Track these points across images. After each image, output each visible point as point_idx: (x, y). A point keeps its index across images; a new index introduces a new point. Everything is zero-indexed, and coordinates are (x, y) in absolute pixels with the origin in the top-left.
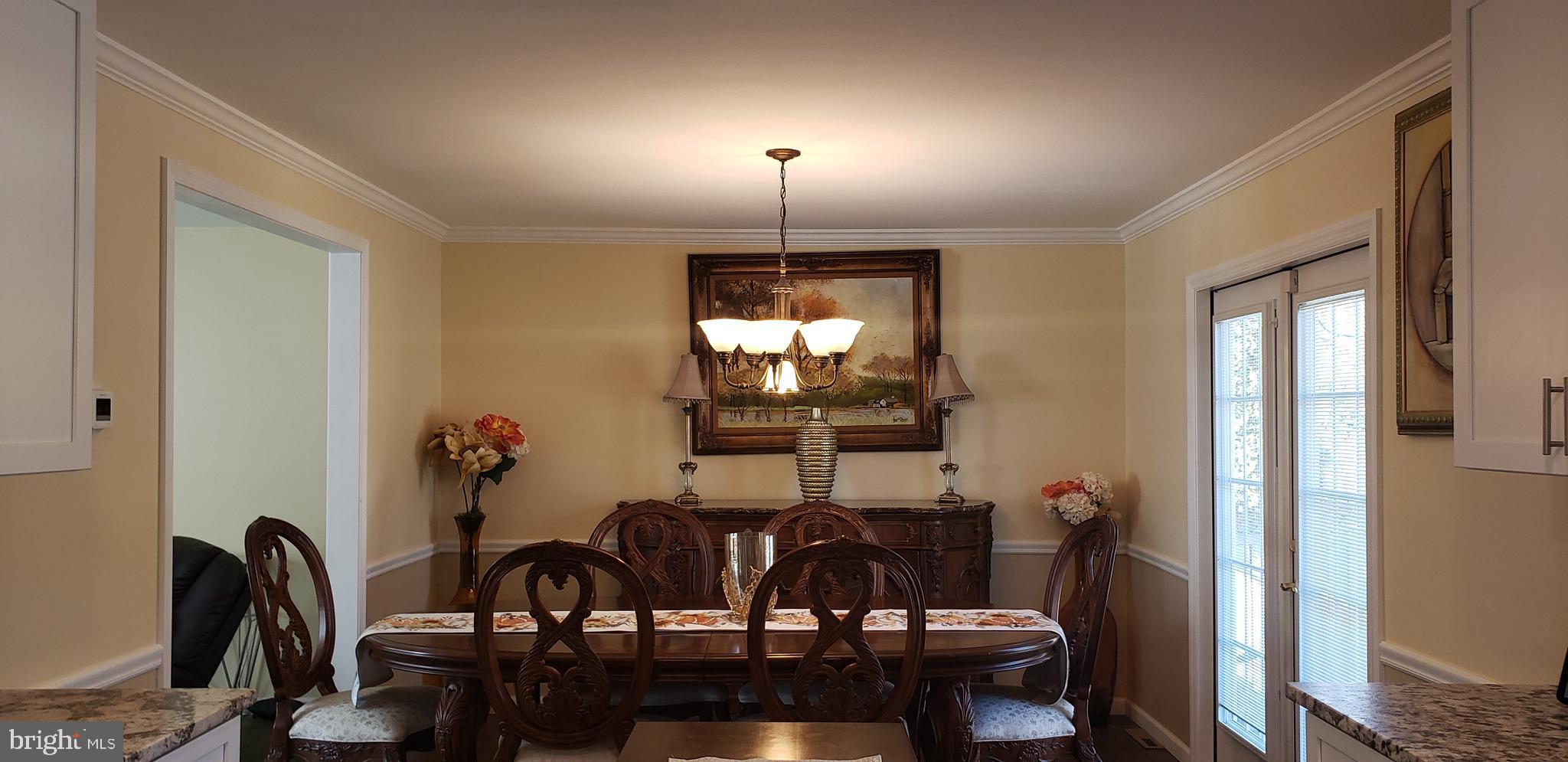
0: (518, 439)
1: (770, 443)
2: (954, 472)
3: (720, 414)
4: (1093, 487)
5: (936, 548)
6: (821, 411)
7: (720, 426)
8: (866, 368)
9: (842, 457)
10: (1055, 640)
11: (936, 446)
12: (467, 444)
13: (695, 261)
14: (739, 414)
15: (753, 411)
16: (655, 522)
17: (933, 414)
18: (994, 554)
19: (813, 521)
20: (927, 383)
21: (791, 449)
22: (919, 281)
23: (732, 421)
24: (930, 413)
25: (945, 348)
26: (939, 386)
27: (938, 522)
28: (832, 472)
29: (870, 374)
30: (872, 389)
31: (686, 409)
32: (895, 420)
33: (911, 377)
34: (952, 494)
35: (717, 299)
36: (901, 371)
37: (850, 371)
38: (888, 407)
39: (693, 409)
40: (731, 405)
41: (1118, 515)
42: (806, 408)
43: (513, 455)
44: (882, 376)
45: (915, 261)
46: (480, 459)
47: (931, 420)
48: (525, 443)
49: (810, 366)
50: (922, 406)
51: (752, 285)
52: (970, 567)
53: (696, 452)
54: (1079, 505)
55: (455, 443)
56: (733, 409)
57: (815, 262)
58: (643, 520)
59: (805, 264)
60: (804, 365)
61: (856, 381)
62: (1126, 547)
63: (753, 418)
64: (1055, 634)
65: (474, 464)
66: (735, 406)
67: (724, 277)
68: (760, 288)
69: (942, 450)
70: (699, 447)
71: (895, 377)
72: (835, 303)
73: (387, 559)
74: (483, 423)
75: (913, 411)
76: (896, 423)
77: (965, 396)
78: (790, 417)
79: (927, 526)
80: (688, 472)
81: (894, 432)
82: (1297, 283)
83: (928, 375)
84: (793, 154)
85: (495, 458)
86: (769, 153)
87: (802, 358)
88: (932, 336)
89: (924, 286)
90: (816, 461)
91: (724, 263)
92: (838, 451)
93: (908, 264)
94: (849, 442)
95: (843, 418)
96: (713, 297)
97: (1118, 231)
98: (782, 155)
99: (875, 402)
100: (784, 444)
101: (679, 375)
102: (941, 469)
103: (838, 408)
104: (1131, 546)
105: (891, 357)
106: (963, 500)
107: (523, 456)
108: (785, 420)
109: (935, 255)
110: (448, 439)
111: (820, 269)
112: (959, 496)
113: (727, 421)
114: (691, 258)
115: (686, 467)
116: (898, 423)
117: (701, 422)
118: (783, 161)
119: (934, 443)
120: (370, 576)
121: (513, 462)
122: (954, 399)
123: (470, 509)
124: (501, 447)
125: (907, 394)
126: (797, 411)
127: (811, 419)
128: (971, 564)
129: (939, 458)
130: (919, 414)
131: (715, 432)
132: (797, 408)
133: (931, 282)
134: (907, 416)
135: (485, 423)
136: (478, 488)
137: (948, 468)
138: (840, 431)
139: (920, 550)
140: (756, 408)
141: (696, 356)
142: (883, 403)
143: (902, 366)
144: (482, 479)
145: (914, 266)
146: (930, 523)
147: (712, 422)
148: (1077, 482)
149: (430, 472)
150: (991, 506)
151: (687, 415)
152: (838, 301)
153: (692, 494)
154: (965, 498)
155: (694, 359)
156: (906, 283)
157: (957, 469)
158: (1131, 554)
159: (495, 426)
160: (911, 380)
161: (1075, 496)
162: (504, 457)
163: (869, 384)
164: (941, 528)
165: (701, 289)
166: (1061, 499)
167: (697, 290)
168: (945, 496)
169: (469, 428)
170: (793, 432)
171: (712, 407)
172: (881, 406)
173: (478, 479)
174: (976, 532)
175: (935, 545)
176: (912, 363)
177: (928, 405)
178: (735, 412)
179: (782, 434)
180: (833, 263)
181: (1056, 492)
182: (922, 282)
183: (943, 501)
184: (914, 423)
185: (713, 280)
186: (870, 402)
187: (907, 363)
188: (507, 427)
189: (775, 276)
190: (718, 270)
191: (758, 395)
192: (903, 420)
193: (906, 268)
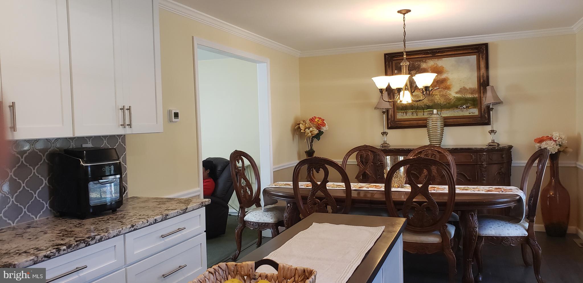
0: (324, 125)
1: (417, 124)
2: (495, 133)
3: (397, 113)
4: (558, 138)
5: (483, 164)
6: (437, 110)
7: (398, 118)
8: (457, 93)
9: (445, 128)
11: (488, 123)
12: (307, 127)
13: (387, 56)
14: (405, 113)
15: (410, 112)
16: (367, 153)
18: (513, 166)
19: (428, 153)
20: (483, 98)
21: (425, 126)
22: (479, 56)
23: (402, 116)
24: (485, 110)
25: (491, 84)
27: (485, 153)
28: (442, 135)
29: (459, 95)
30: (460, 101)
31: (384, 112)
32: (470, 113)
33: (476, 96)
34: (494, 142)
35: (396, 70)
36: (472, 93)
37: (450, 94)
38: (466, 108)
39: (387, 112)
40: (402, 110)
41: (572, 150)
42: (432, 110)
43: (322, 130)
44: (464, 96)
45: (477, 49)
46: (311, 132)
47: (485, 113)
48: (326, 126)
49: (433, 93)
50: (481, 107)
52: (500, 171)
53: (389, 128)
54: (550, 146)
55: (303, 127)
57: (434, 52)
58: (363, 152)
59: (430, 53)
60: (431, 93)
61: (453, 98)
65: (309, 133)
66: (403, 110)
67: (397, 61)
68: (412, 64)
69: (490, 125)
70: (389, 126)
71: (469, 96)
72: (443, 68)
73: (281, 165)
74: (312, 119)
75: (477, 109)
76: (470, 115)
77: (499, 103)
78: (426, 114)
79: (479, 155)
80: (385, 135)
81: (469, 118)
83: (483, 95)
84: (407, 11)
85: (316, 132)
86: (398, 12)
87: (430, 90)
88: (485, 78)
89: (481, 59)
90: (434, 130)
91: (398, 56)
92: (444, 126)
93: (474, 50)
94: (448, 123)
95: (447, 113)
96: (394, 68)
98: (404, 12)
99: (461, 107)
100: (422, 124)
101: (380, 100)
102: (489, 132)
103: (445, 109)
104: (577, 163)
105: (468, 88)
107: (326, 131)
108: (423, 115)
109: (486, 45)
110: (301, 125)
111: (437, 55)
112: (497, 143)
113: (400, 116)
114: (385, 55)
115: (384, 133)
117: (390, 117)
118: (404, 15)
119: (487, 123)
120: (274, 170)
121: (323, 132)
122: (494, 104)
123: (310, 149)
124: (318, 128)
125: (475, 102)
126: (428, 111)
127: (433, 114)
128: (500, 170)
129: (488, 128)
130: (480, 111)
131: (396, 120)
133: (484, 56)
134: (475, 112)
135: (313, 119)
136: (312, 141)
137: (492, 132)
138: (445, 118)
139: (477, 164)
140: (412, 111)
142: (464, 106)
143: (472, 91)
144: (313, 139)
145: (476, 51)
146: (482, 153)
147: (394, 117)
148: (550, 136)
149: (297, 137)
150: (511, 147)
151: (384, 114)
152: (445, 67)
153: (387, 143)
154: (500, 144)
156: (473, 58)
157: (496, 132)
158: (577, 166)
159: (316, 120)
160: (476, 97)
161: (549, 142)
162: (319, 131)
163: (459, 99)
164: (485, 156)
165: (389, 67)
166: (542, 143)
167: (387, 67)
168: (491, 143)
169: (308, 122)
170: (426, 119)
171: (394, 111)
172: (464, 108)
173: (312, 139)
174: (503, 157)
175: (483, 162)
176: (477, 90)
177: (483, 107)
178: (403, 112)
179: (422, 120)
180: (442, 52)
181: (540, 141)
182: (481, 57)
183: (490, 145)
184: (478, 114)
185: (394, 63)
186: (459, 107)
187: (474, 90)
188: (320, 120)
189: (418, 59)
190: (395, 59)
191: (413, 106)
192: (473, 113)
193: (473, 51)
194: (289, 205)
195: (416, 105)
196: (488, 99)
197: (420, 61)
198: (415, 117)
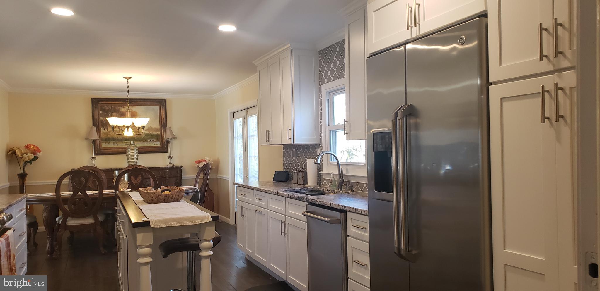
0: (38, 151)
1: (118, 151)
3: (102, 143)
4: (208, 160)
5: (167, 177)
6: (133, 142)
7: (103, 147)
9: (139, 154)
10: (196, 190)
11: (167, 152)
12: (23, 153)
13: (94, 100)
14: (108, 144)
17: (165, 143)
18: (183, 179)
20: (163, 134)
22: (161, 107)
23: (106, 145)
24: (164, 142)
25: (168, 125)
26: (167, 135)
27: (167, 170)
28: (137, 159)
29: (147, 132)
30: (148, 136)
31: (92, 142)
33: (159, 133)
34: (171, 164)
35: (101, 111)
38: (152, 141)
39: (94, 142)
40: (105, 141)
41: (214, 168)
43: (38, 156)
44: (151, 133)
46: (28, 157)
47: (165, 145)
48: (41, 153)
50: (162, 140)
51: (111, 107)
52: (176, 182)
53: (95, 154)
55: (19, 152)
56: (106, 142)
59: (127, 102)
61: (143, 134)
62: (217, 176)
63: (113, 144)
64: (196, 189)
65: (25, 158)
66: (107, 141)
67: (102, 105)
68: (114, 108)
69: (168, 152)
70: (96, 153)
71: (154, 133)
72: (136, 112)
75: (160, 142)
76: (155, 146)
77: (174, 138)
78: (124, 144)
79: (165, 171)
80: (93, 160)
81: (155, 148)
82: (248, 112)
83: (164, 133)
84: (130, 78)
85: (32, 157)
86: (124, 77)
88: (165, 122)
89: (162, 109)
90: (132, 156)
91: (103, 101)
92: (139, 153)
94: (142, 151)
95: (139, 144)
96: (99, 110)
97: (213, 96)
98: (128, 78)
99: (149, 140)
100: (123, 152)
101: (90, 133)
102: (168, 157)
103: (138, 142)
104: (218, 175)
105: (153, 127)
106: (174, 165)
108: (122, 145)
109: (165, 100)
110: (16, 151)
111: (132, 103)
113: (104, 145)
114: (93, 99)
115: (93, 158)
116: (156, 145)
117: (96, 146)
118: (128, 79)
121: (37, 158)
122: (171, 139)
123: (22, 172)
124: (34, 154)
125: (158, 137)
127: (131, 144)
129: (167, 155)
130: (162, 143)
131: (101, 148)
132: (126, 141)
133: (164, 107)
134: (158, 144)
135: (28, 146)
136: (26, 166)
137: (170, 157)
138: (139, 148)
139: (163, 178)
140: (113, 142)
141: (95, 127)
142: (151, 140)
143: (156, 130)
144: (27, 163)
145: (159, 103)
146: (165, 170)
147: (100, 145)
148: (204, 159)
150: (181, 167)
151: (92, 144)
152: (137, 112)
155: (95, 128)
156: (157, 107)
157: (172, 157)
158: (218, 177)
159: (31, 147)
161: (203, 162)
162: (35, 156)
163: (147, 135)
165: (96, 108)
166: (200, 164)
167: (94, 108)
168: (169, 164)
169: (23, 148)
170: (125, 148)
171: (100, 141)
173: (25, 163)
174: (178, 173)
176: (159, 129)
177: (164, 140)
178: (107, 143)
179: (121, 149)
180: (136, 102)
181: (199, 162)
182: (162, 107)
183: (168, 166)
184: (160, 145)
185: (99, 105)
186: (147, 140)
187: (158, 129)
188: (35, 147)
189: (118, 105)
190: (101, 103)
191: (114, 138)
192: (157, 144)
193: (157, 103)
194: (46, 207)
195: (117, 137)
196: (168, 136)
197: (119, 106)
198: (116, 146)
